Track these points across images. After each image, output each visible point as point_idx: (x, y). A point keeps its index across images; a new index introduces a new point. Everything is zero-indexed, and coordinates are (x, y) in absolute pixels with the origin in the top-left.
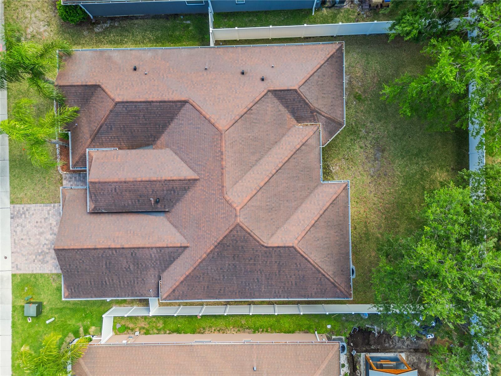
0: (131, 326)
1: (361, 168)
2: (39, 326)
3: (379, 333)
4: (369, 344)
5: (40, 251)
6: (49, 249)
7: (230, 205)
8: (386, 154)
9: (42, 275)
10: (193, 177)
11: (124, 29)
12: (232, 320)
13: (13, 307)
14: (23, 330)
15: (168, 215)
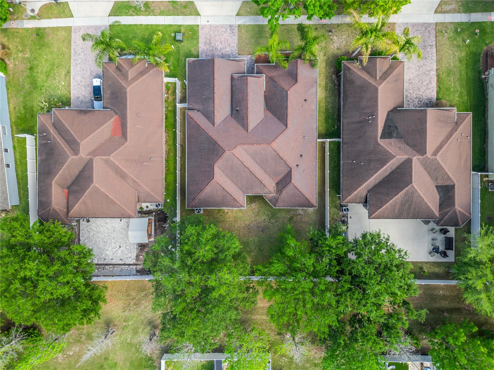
0: (170, 92)
1: (253, 219)
2: (170, 40)
3: (165, 227)
4: (159, 221)
5: (211, 41)
6: (212, 47)
7: (235, 148)
8: (261, 233)
9: (198, 42)
10: (249, 130)
11: (333, 91)
12: (172, 148)
13: (181, 25)
14: (167, 31)
15: (230, 116)
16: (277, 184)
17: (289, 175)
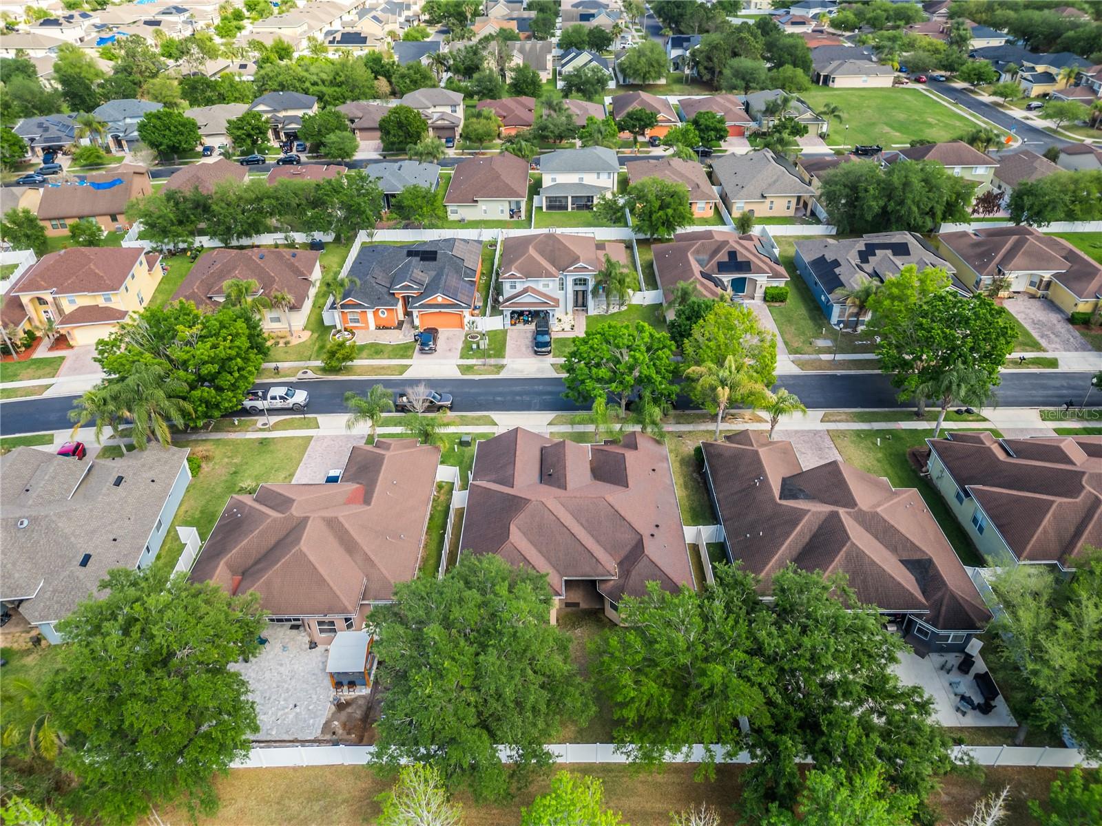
16: (620, 564)
17: (639, 546)
